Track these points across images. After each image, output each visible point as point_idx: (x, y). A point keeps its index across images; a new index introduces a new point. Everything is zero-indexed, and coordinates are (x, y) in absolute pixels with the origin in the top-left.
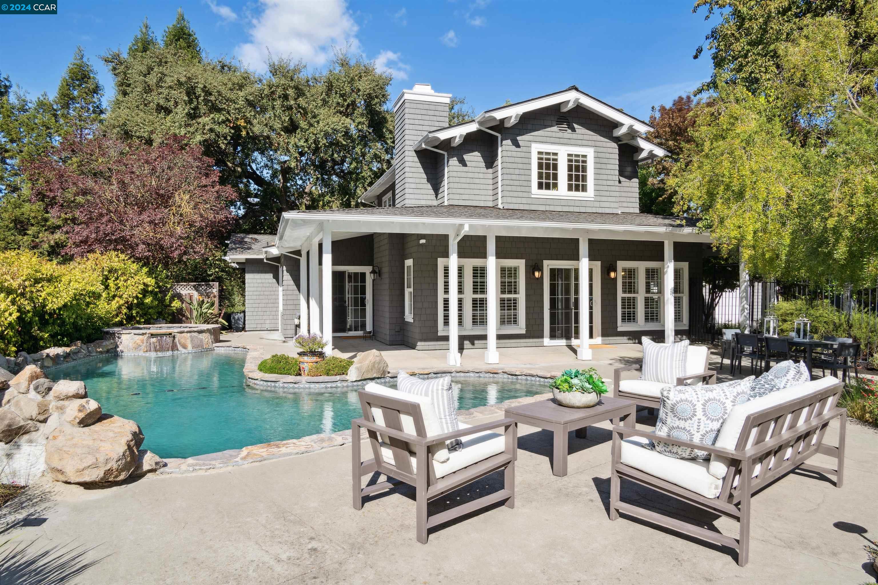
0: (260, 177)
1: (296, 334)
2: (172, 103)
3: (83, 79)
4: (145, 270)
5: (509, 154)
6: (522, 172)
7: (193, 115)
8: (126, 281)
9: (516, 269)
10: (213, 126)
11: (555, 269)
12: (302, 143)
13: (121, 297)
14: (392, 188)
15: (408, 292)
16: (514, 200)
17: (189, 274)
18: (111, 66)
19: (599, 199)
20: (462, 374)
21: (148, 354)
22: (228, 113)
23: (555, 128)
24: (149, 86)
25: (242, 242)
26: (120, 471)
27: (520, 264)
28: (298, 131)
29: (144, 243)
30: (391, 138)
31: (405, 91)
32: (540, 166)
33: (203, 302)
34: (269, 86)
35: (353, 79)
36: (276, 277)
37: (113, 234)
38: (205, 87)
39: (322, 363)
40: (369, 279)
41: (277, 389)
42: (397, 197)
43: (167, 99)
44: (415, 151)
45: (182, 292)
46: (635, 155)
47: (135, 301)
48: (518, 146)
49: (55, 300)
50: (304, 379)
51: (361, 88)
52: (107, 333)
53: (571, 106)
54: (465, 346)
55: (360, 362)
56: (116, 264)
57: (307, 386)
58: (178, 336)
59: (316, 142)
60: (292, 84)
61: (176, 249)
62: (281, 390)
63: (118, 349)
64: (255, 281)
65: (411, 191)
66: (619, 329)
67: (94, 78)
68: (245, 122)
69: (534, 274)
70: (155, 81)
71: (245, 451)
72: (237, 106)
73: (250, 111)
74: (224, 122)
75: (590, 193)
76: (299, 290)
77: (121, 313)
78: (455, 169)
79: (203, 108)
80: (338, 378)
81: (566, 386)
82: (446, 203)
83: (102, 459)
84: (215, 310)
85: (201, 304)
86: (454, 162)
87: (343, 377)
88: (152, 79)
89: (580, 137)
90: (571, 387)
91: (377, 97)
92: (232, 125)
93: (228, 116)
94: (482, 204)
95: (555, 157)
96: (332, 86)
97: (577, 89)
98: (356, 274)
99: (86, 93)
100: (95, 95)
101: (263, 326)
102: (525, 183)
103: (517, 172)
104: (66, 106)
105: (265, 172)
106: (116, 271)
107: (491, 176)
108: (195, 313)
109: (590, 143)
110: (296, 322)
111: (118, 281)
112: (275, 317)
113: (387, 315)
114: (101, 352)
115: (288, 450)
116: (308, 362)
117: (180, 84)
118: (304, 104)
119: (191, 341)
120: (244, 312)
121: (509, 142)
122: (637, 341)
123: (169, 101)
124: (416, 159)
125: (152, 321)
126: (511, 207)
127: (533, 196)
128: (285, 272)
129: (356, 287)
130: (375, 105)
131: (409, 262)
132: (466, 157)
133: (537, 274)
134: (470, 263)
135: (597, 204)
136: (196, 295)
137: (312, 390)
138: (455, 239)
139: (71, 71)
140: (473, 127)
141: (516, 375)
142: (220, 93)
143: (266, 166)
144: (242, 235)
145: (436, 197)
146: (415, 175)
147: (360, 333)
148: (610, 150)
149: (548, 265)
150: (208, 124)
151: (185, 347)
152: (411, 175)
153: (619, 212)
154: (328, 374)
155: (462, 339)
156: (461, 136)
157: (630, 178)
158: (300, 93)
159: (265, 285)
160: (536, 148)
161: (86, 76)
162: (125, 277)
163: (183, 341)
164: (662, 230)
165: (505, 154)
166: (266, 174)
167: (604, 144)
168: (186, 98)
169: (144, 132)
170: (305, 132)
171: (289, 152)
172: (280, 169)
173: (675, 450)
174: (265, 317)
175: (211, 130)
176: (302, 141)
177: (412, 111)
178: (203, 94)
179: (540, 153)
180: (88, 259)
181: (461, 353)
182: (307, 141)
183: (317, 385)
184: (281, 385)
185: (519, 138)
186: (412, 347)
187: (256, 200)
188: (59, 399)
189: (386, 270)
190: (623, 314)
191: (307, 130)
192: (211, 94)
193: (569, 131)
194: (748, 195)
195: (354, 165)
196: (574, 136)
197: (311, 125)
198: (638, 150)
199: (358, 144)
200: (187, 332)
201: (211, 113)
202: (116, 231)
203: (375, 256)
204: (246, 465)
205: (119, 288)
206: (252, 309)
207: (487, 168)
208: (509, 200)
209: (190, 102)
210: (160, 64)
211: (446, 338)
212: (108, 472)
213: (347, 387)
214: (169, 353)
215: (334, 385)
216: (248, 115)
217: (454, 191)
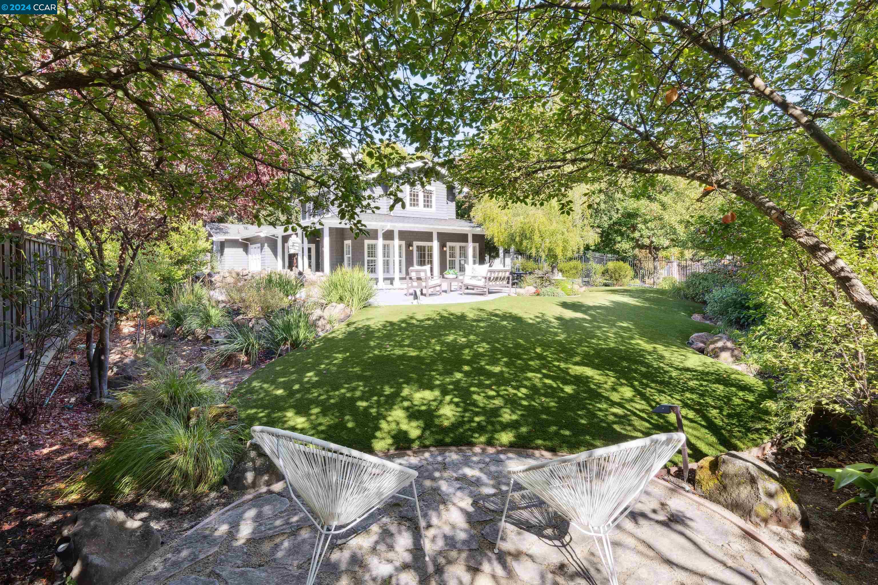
75: (433, 209)
149: (416, 244)
164: (468, 229)
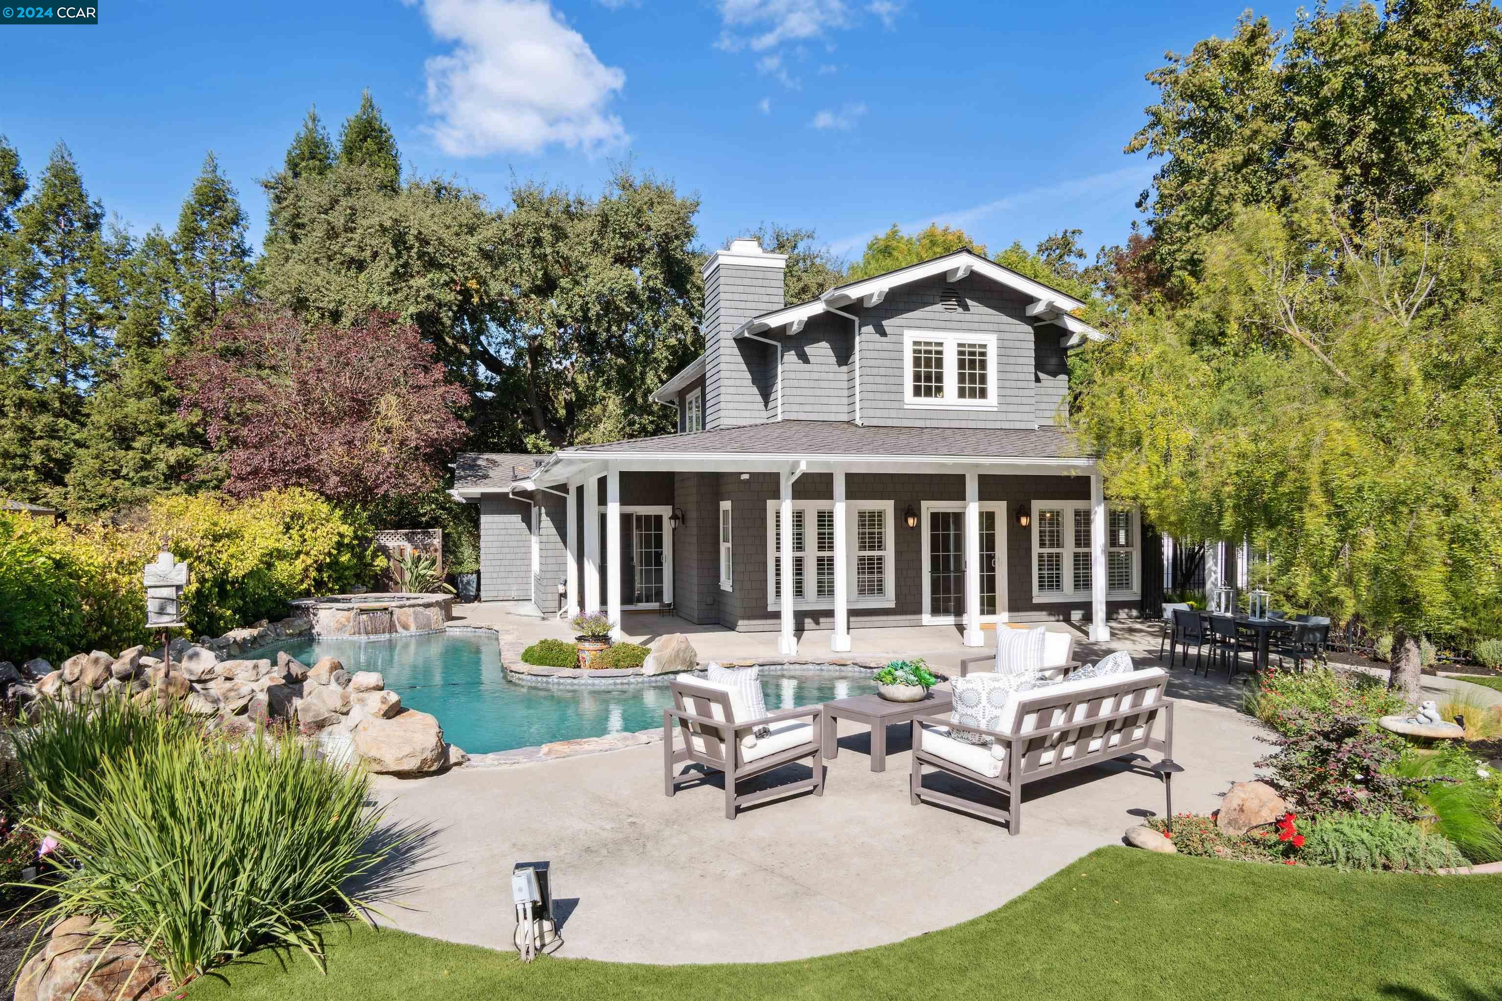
0: (496, 359)
1: (560, 608)
2: (368, 253)
3: (216, 202)
4: (339, 513)
5: (871, 346)
6: (890, 372)
7: (401, 275)
8: (314, 530)
9: (880, 514)
10: (431, 291)
11: (938, 513)
12: (562, 311)
13: (307, 554)
14: (700, 382)
15: (725, 548)
16: (878, 413)
17: (391, 513)
18: (271, 194)
19: (1004, 408)
20: (797, 666)
21: (356, 638)
22: (453, 270)
23: (939, 307)
24: (333, 228)
25: (473, 467)
26: (434, 761)
27: (887, 507)
28: (557, 292)
29: (336, 473)
30: (699, 299)
31: (719, 252)
32: (917, 362)
33: (419, 558)
34: (513, 225)
35: (639, 211)
36: (527, 520)
37: (294, 463)
38: (420, 233)
39: (609, 650)
40: (668, 527)
41: (550, 686)
42: (708, 405)
43: (360, 247)
44: (735, 339)
45: (388, 544)
46: (1062, 339)
47: (328, 560)
48: (883, 334)
49: (239, 564)
50: (585, 672)
51: (652, 225)
52: (298, 607)
53: (960, 274)
54: (806, 627)
55: (659, 650)
56: (303, 506)
57: (590, 681)
58: (397, 612)
59: (585, 309)
60: (548, 222)
61: (383, 482)
62: (556, 687)
63: (314, 631)
64: (494, 526)
65: (729, 398)
66: (1035, 601)
67: (233, 201)
68: (479, 283)
69: (907, 521)
70: (342, 221)
71: (545, 748)
72: (466, 260)
73: (486, 266)
74: (446, 284)
76: (565, 542)
77: (307, 577)
78: (793, 367)
79: (416, 266)
80: (630, 671)
81: (889, 678)
82: (780, 418)
83: (418, 749)
84: (437, 571)
85: (417, 561)
86: (791, 357)
87: (637, 670)
88: (338, 218)
89: (976, 318)
90: (895, 679)
91: (677, 237)
92: (458, 288)
93: (452, 274)
94: (832, 418)
95: (939, 349)
96: (608, 221)
97: (969, 252)
98: (648, 518)
99: (220, 225)
100: (234, 227)
101: (508, 593)
102: (894, 388)
103: (882, 371)
104: (189, 247)
105: (503, 351)
106: (300, 516)
107: (845, 377)
108: (408, 576)
109: (991, 327)
110: (561, 589)
111: (304, 531)
112: (525, 580)
113: (695, 580)
114: (291, 635)
115: (591, 747)
116: (589, 651)
117: (384, 229)
118: (566, 252)
119: (415, 619)
120: (478, 573)
121: (869, 329)
122: (1061, 618)
123: (363, 251)
124: (736, 351)
125: (349, 588)
126: (875, 422)
127: (906, 407)
128: (544, 516)
129: (648, 537)
130: (674, 250)
131: (726, 505)
132: (807, 349)
133: (911, 522)
134: (812, 507)
135: (1002, 416)
136: (409, 548)
137: (597, 688)
138: (788, 479)
139: (198, 192)
140: (817, 308)
141: (870, 668)
142: (441, 242)
143: (505, 342)
144: (473, 455)
145: (766, 406)
146: (734, 375)
147: (654, 605)
148: (1022, 336)
150: (424, 289)
151: (406, 627)
152: (728, 374)
153: (1036, 427)
154: (617, 667)
155: (800, 617)
156: (800, 322)
157: (1054, 374)
158: (560, 234)
159: (510, 531)
160: (910, 337)
161: (220, 199)
162: (314, 526)
163: (403, 618)
165: (865, 346)
166: (506, 356)
167: (1013, 328)
168: (393, 251)
169: (329, 302)
170: (567, 294)
171: (543, 324)
172: (526, 346)
173: (966, 735)
174: (510, 581)
175: (429, 297)
176: (563, 308)
177: (730, 281)
178: (417, 245)
179: (916, 343)
180: (263, 500)
181: (799, 639)
182: (570, 307)
183: (603, 681)
184: (556, 680)
185: (884, 323)
186: (732, 628)
187: (490, 394)
188: (359, 690)
189: (692, 515)
190: (1041, 577)
191: (570, 290)
192: (428, 243)
193: (960, 310)
194: (1146, 442)
195: (641, 339)
196: (967, 316)
197: (577, 283)
198: (1066, 333)
199: (647, 309)
200: (410, 606)
201: (429, 272)
202: (298, 458)
203: (676, 493)
204: (551, 761)
205: (305, 540)
206: (491, 568)
207: (840, 365)
208: (871, 413)
209: (399, 255)
210: (348, 192)
211: (777, 615)
212: (424, 762)
213: (643, 683)
214: (387, 636)
215: (625, 680)
216: (483, 273)
217: (792, 399)
